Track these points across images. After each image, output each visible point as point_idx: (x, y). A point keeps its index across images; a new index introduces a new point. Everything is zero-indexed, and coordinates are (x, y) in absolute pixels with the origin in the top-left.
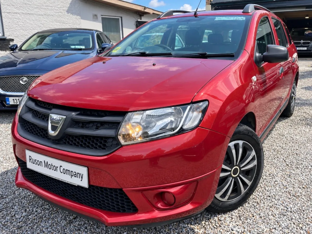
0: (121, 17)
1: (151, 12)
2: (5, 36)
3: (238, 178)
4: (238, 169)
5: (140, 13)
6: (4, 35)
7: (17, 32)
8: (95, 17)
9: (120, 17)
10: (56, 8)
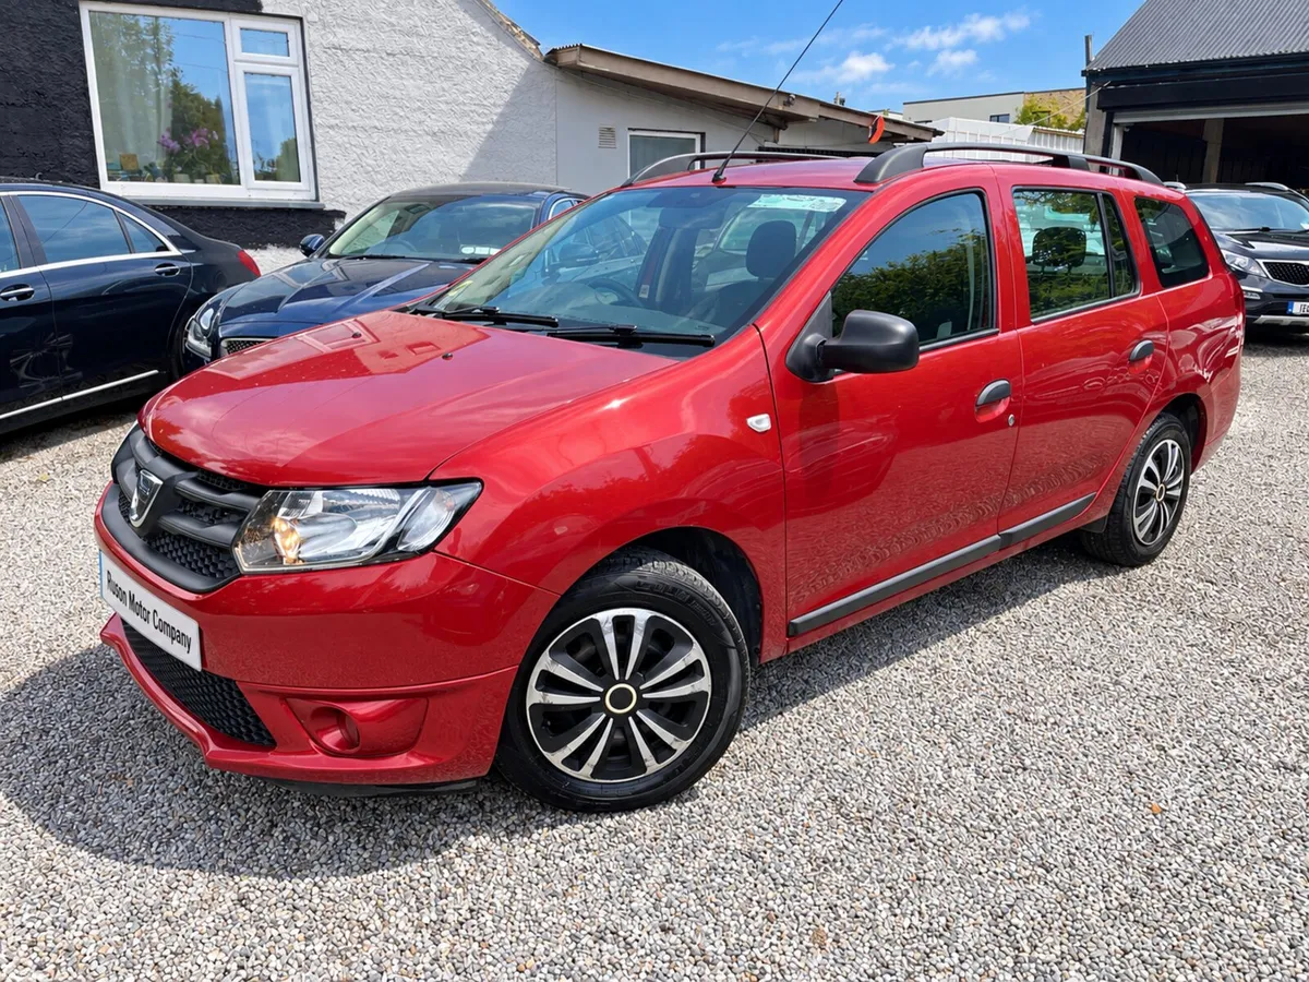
0: (703, 135)
1: (812, 112)
2: (321, 201)
3: (630, 719)
4: (631, 693)
5: (773, 120)
6: (317, 199)
7: (355, 190)
8: (609, 136)
9: (696, 133)
10: (476, 108)
